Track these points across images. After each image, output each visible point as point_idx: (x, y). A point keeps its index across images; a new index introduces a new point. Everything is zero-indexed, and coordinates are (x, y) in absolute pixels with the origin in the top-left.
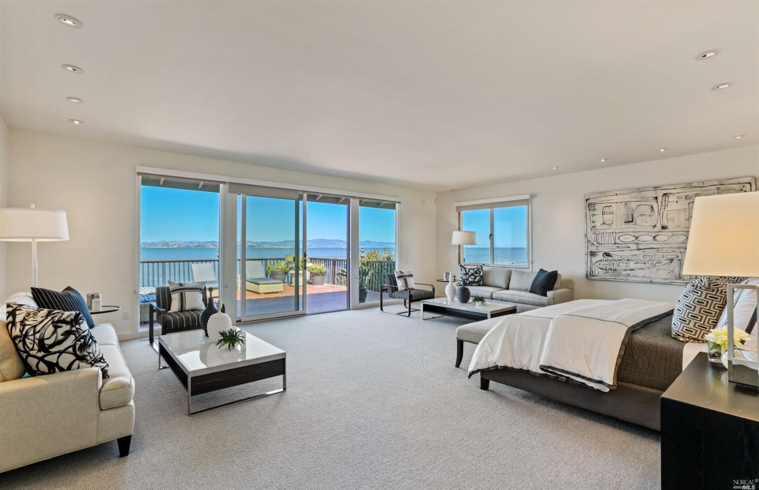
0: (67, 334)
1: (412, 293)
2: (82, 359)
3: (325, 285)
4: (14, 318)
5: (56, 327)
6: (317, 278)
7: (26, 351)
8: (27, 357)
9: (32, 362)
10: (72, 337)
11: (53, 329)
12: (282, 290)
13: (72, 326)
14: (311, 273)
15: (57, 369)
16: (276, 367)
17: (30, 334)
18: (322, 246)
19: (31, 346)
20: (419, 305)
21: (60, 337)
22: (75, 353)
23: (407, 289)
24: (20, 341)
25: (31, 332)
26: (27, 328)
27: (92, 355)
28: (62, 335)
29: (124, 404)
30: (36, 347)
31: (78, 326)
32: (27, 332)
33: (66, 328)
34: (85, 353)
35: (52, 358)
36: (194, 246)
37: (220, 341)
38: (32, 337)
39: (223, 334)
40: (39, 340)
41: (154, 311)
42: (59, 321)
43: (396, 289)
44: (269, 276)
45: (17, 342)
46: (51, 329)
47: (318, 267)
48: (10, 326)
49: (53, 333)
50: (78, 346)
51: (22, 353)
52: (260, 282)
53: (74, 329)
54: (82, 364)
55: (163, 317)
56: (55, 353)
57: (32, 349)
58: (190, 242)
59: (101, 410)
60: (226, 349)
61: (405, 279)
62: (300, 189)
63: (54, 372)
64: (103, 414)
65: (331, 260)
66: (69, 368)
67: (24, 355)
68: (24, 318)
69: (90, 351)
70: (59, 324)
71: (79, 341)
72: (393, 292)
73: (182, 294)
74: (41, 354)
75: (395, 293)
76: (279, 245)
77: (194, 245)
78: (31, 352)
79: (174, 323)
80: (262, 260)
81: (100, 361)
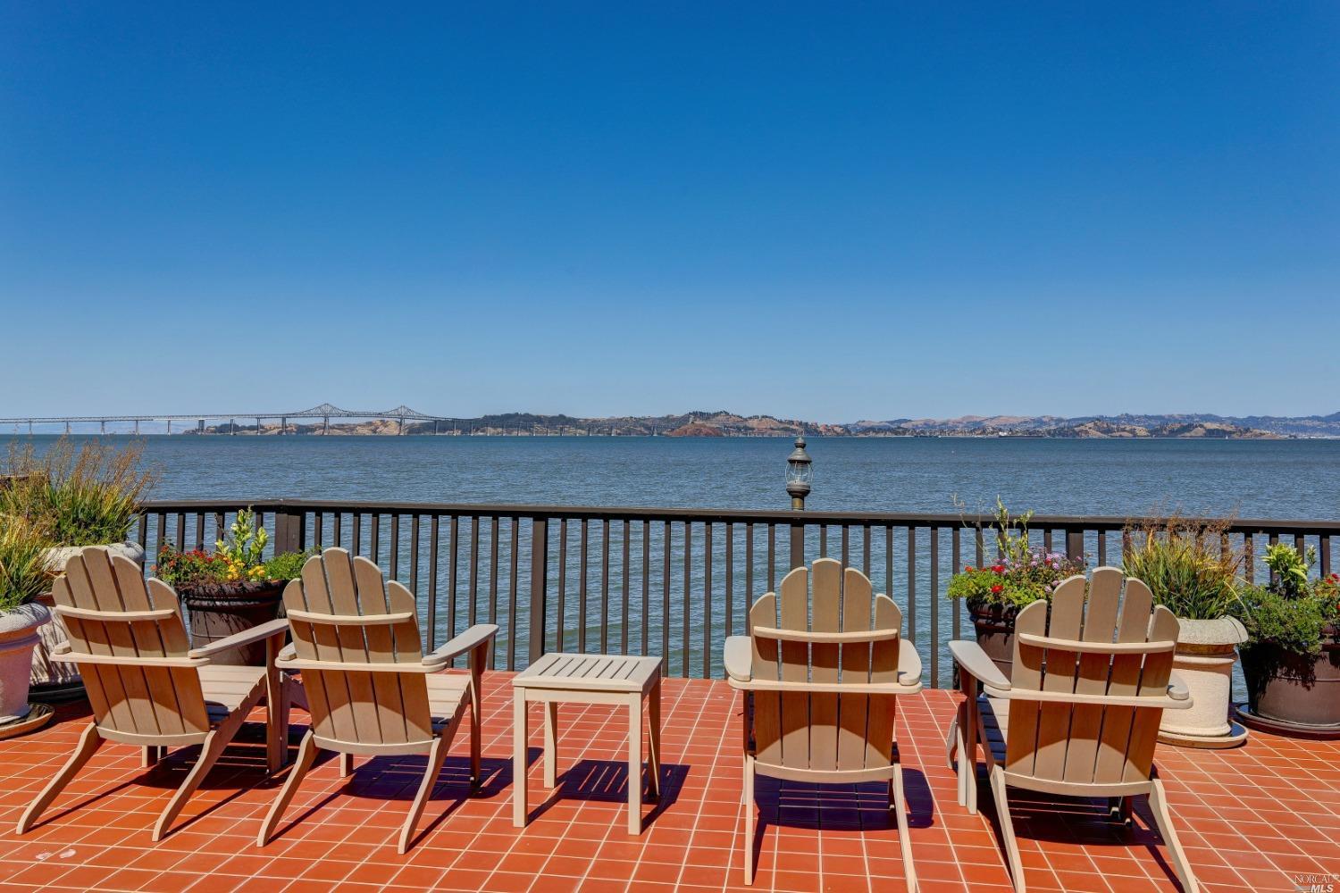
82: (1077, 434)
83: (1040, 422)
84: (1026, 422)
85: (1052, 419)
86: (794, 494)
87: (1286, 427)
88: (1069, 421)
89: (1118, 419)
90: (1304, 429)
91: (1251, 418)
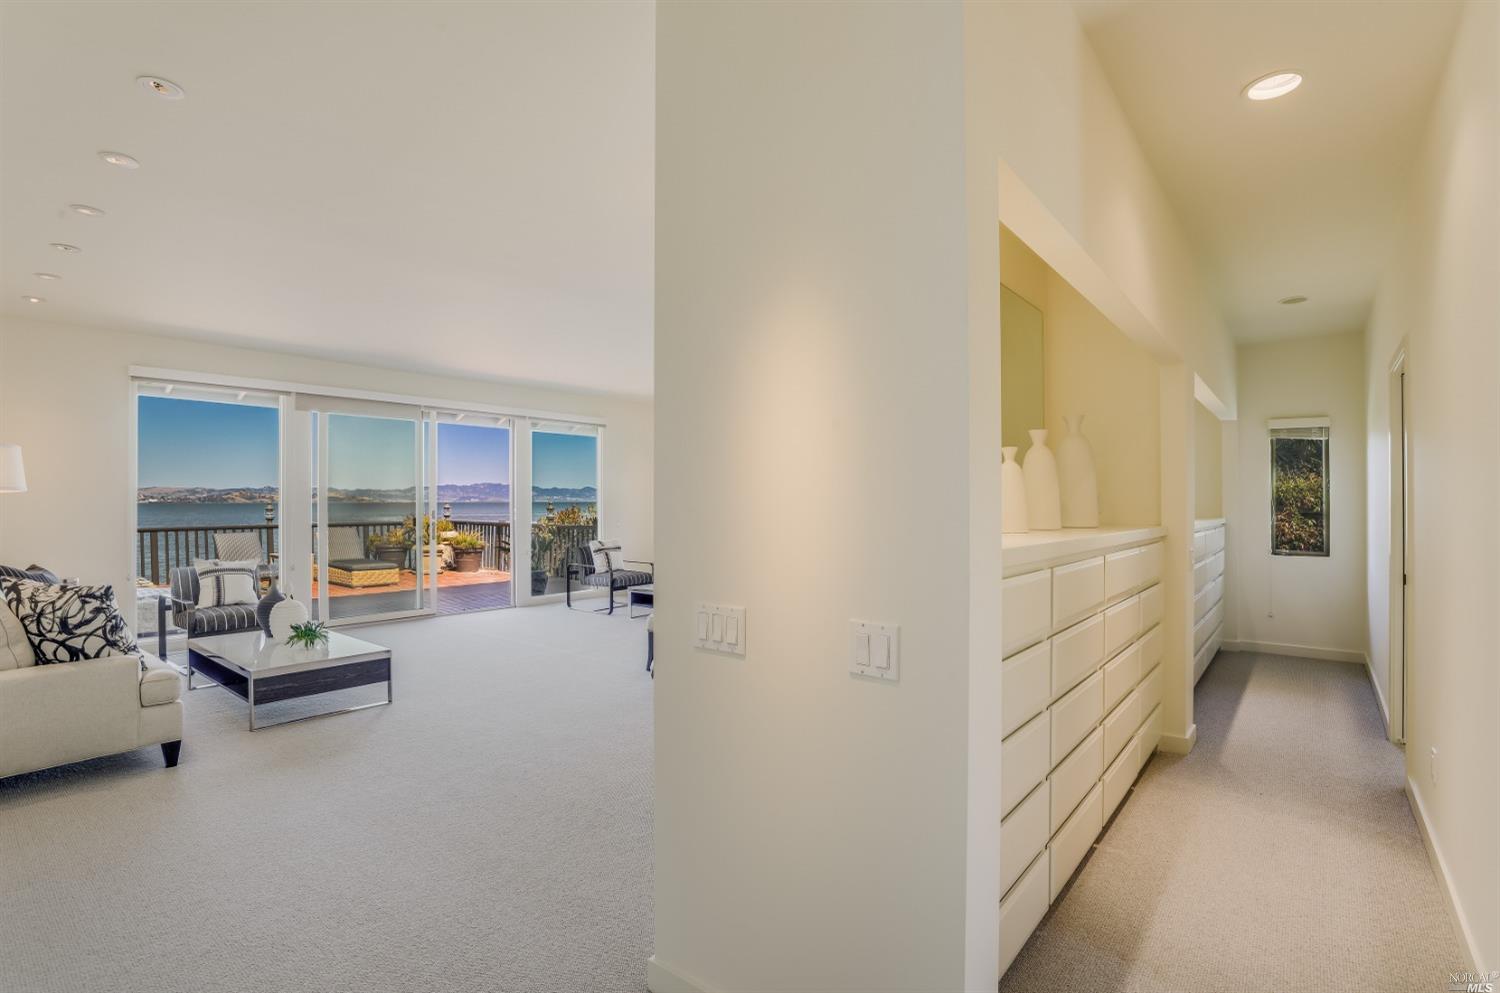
0: (98, 611)
1: (614, 577)
2: (113, 644)
3: (482, 571)
4: (18, 593)
5: (84, 602)
6: (467, 559)
7: (40, 634)
8: (41, 641)
9: (48, 648)
10: (102, 617)
11: (81, 605)
12: (397, 581)
13: (103, 602)
14: (454, 549)
15: (81, 657)
16: (376, 670)
17: (47, 611)
18: (491, 500)
19: (48, 627)
20: (624, 597)
21: (88, 616)
22: (106, 638)
23: (610, 571)
24: (32, 621)
25: (49, 609)
26: (40, 605)
27: (124, 641)
28: (91, 612)
29: (170, 702)
30: (56, 628)
31: (108, 603)
32: (42, 610)
33: (96, 604)
34: (117, 638)
35: (76, 643)
36: (199, 499)
37: (292, 638)
38: (51, 616)
39: (296, 628)
40: (61, 619)
41: (169, 608)
42: (88, 595)
43: (592, 571)
44: (371, 557)
45: (27, 622)
46: (77, 604)
47: (469, 539)
48: (14, 604)
49: (80, 610)
50: (108, 628)
51: (32, 637)
52: (355, 567)
53: (104, 606)
54: (114, 651)
55: (190, 613)
56: (80, 636)
57: (50, 631)
58: (188, 491)
59: (142, 706)
60: (301, 650)
61: (607, 554)
62: (423, 404)
63: (78, 659)
64: (144, 710)
65: (493, 525)
66: (97, 655)
67: (36, 640)
68: (33, 594)
69: (123, 635)
70: (87, 599)
71: (110, 621)
72: (586, 575)
73: (218, 578)
74: (63, 636)
75: (592, 578)
76: (397, 497)
77: (198, 495)
78: (49, 635)
79: (208, 623)
80: (357, 526)
81: (134, 650)
82: (225, 500)
83: (193, 492)
84: (179, 492)
85: (205, 489)
86: (268, 520)
87: (380, 495)
88: (220, 491)
89: (262, 490)
90: (391, 496)
91: (358, 491)
